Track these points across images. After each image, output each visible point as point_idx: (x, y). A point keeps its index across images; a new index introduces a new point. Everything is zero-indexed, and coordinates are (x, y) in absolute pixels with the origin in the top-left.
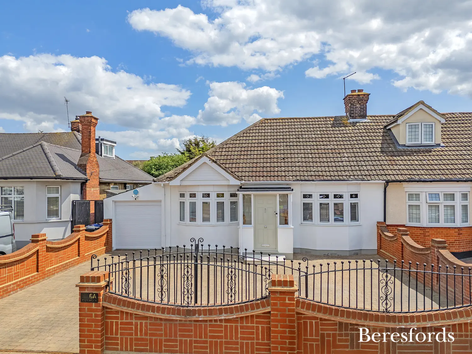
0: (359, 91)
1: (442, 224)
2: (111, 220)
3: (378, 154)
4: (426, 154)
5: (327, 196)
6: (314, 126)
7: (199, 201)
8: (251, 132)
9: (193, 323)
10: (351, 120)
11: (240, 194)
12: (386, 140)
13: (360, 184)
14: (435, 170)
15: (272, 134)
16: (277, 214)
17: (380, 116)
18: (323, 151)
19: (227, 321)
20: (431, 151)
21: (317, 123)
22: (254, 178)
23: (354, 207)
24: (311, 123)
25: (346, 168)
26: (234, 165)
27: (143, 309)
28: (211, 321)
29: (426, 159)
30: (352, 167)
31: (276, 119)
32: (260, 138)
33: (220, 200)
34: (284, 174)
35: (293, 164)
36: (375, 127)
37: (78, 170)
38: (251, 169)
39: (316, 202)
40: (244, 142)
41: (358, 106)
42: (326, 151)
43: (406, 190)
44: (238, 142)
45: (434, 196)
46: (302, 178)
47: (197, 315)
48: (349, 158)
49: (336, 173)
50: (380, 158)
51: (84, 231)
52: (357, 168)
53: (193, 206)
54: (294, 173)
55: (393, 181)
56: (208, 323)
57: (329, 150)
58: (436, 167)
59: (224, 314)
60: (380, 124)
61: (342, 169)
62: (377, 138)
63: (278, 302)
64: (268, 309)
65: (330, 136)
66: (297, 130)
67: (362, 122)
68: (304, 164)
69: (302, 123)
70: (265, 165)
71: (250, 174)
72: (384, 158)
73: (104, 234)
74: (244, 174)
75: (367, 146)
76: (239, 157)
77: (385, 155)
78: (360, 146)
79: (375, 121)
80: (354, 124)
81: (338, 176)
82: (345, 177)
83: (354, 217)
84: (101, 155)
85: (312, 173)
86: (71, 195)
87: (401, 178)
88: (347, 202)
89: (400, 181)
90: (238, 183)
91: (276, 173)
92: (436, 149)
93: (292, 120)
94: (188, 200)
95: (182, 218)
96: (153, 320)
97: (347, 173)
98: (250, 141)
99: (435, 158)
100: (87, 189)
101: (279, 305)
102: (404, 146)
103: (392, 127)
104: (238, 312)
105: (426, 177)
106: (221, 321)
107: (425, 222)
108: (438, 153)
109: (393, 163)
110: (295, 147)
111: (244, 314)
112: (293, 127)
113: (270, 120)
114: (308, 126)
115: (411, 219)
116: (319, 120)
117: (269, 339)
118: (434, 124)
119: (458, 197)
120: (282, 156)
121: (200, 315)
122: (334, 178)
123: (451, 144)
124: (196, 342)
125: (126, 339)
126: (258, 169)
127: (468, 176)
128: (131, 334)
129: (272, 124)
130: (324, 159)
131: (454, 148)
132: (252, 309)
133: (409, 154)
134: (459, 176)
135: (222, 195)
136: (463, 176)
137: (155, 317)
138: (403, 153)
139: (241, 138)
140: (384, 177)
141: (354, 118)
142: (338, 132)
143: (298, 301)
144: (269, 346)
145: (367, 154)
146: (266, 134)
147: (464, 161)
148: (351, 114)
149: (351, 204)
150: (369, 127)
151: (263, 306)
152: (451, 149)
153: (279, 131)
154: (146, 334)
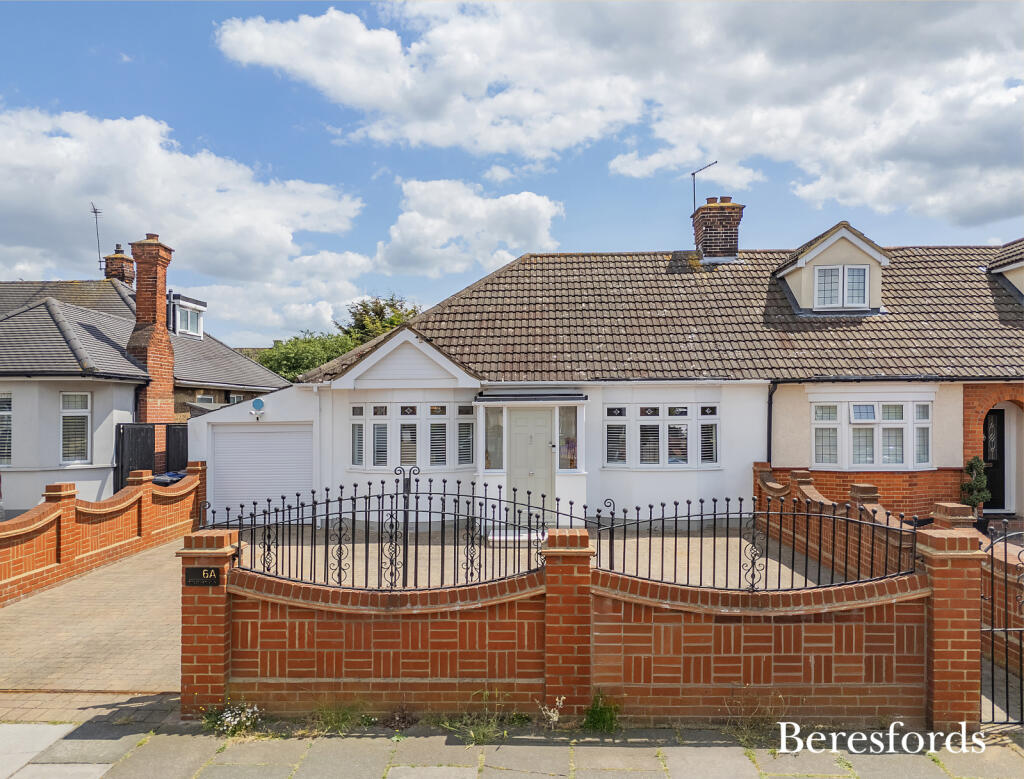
0: (724, 199)
1: (879, 465)
2: (204, 463)
3: (758, 327)
4: (852, 328)
5: (655, 412)
6: (632, 271)
7: (394, 421)
8: (502, 282)
9: (401, 621)
10: (707, 260)
11: (480, 407)
12: (775, 299)
13: (721, 386)
14: (868, 358)
15: (546, 286)
16: (554, 446)
17: (765, 253)
18: (649, 322)
19: (464, 614)
20: (860, 323)
21: (637, 265)
22: (508, 375)
23: (708, 431)
24: (625, 264)
25: (694, 356)
26: (467, 349)
27: (305, 598)
28: (434, 615)
29: (851, 337)
30: (706, 353)
31: (553, 256)
32: (520, 293)
33: (438, 419)
34: (569, 368)
35: (588, 348)
36: (754, 274)
37: (128, 359)
38: (501, 358)
39: (633, 423)
40: (487, 301)
41: (720, 230)
42: (655, 322)
43: (811, 398)
44: (474, 301)
45: (863, 409)
46: (606, 375)
47: (409, 606)
48: (701, 335)
49: (673, 366)
50: (761, 336)
51: (150, 484)
52: (716, 355)
53: (381, 432)
54: (590, 366)
55: (786, 381)
56: (430, 621)
57: (662, 320)
58: (869, 354)
59: (459, 602)
60: (764, 268)
61: (686, 356)
62: (758, 295)
63: (560, 576)
64: (541, 590)
65: (662, 291)
66: (596, 278)
67: (728, 264)
69: (606, 265)
70: (531, 348)
71: (501, 367)
72: (768, 336)
73: (190, 493)
74: (487, 367)
75: (737, 311)
76: (476, 332)
77: (772, 329)
78: (723, 312)
79: (754, 262)
80: (712, 268)
81: (678, 371)
82: (691, 374)
83: (709, 453)
84: (174, 331)
85: (626, 364)
86: (115, 412)
87: (801, 374)
88: (692, 426)
89: (800, 381)
90: (475, 384)
91: (553, 365)
92: (870, 319)
93: (587, 259)
94: (369, 421)
95: (357, 458)
96: (325, 617)
97: (695, 365)
98: (500, 301)
99: (868, 337)
100: (149, 400)
101: (560, 581)
102: (811, 311)
103: (788, 275)
104: (486, 597)
105: (850, 372)
106: (453, 614)
107: (846, 462)
108: (875, 327)
109: (787, 345)
110: (592, 314)
111: (495, 601)
112: (588, 271)
113: (541, 257)
114: (620, 271)
115: (819, 458)
116: (642, 258)
117: (542, 645)
118: (867, 267)
119: (910, 412)
120: (566, 331)
121: (414, 604)
122: (669, 375)
123: (900, 309)
124: (406, 655)
125: (273, 655)
126: (517, 357)
127: (929, 370)
128: (283, 645)
129: (546, 266)
130: (651, 337)
131: (906, 317)
132: (513, 590)
133: (819, 327)
134: (913, 371)
135: (442, 410)
136: (920, 370)
137: (328, 612)
138: (807, 325)
139: (482, 294)
140: (770, 374)
141: (711, 254)
142: (679, 283)
143: (595, 575)
144: (543, 658)
145: (736, 328)
146: (533, 287)
147: (923, 342)
148: (707, 247)
149: (703, 427)
150: (742, 274)
151: (533, 585)
152: (899, 318)
153: (559, 280)
154: (311, 644)
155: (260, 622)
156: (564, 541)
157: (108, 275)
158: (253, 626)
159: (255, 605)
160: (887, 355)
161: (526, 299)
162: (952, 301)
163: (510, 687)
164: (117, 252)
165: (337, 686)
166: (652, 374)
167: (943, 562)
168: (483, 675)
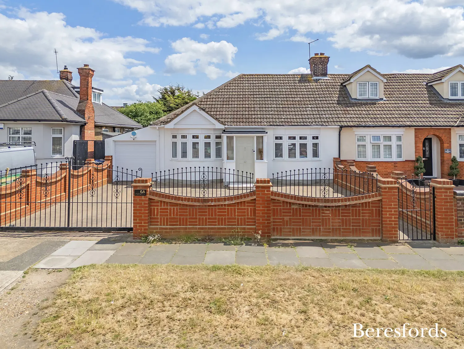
0: (321, 54)
1: (382, 159)
2: (112, 156)
3: (335, 105)
4: (372, 106)
5: (294, 138)
6: (285, 82)
7: (190, 141)
8: (231, 85)
9: (207, 207)
10: (315, 78)
11: (225, 136)
12: (342, 94)
13: (320, 128)
14: (378, 118)
15: (250, 88)
16: (254, 151)
17: (338, 75)
18: (291, 102)
19: (229, 205)
20: (375, 104)
21: (287, 79)
22: (235, 123)
23: (315, 145)
24: (282, 79)
25: (309, 116)
26: (218, 113)
27: (175, 200)
28: (219, 205)
29: (372, 109)
30: (314, 115)
31: (252, 75)
32: (239, 90)
33: (208, 140)
34: (260, 121)
35: (267, 113)
36: (334, 84)
37: (77, 114)
38: (232, 116)
39: (286, 144)
40: (226, 93)
41: (320, 66)
42: (294, 102)
43: (356, 133)
44: (220, 93)
45: (376, 137)
46: (275, 123)
47: (210, 202)
48: (312, 108)
49: (301, 120)
50: (336, 109)
51: (94, 164)
52: (318, 116)
53: (184, 145)
54: (268, 120)
55: (345, 126)
56: (217, 207)
57: (297, 102)
58: (378, 116)
59: (227, 201)
60: (338, 81)
61: (306, 116)
62: (335, 93)
64: (254, 197)
65: (297, 90)
66: (270, 85)
67: (324, 80)
68: (276, 113)
69: (274, 79)
70: (244, 113)
71: (232, 120)
72: (339, 109)
73: (107, 168)
74: (226, 120)
75: (327, 99)
76: (222, 106)
77: (340, 106)
78: (321, 99)
79: (334, 79)
80: (316, 81)
81: (303, 122)
82: (308, 123)
83: (316, 154)
85: (282, 119)
86: (73, 135)
87: (352, 124)
88: (309, 142)
89: (351, 127)
90: (223, 127)
91: (253, 119)
92: (379, 102)
93: (266, 76)
94: (179, 141)
95: (174, 155)
96: (182, 206)
97: (310, 120)
98: (231, 93)
99: (378, 109)
100: (86, 131)
101: (261, 194)
102: (356, 99)
103: (347, 84)
104: (236, 199)
105: (371, 123)
106: (225, 205)
107: (369, 158)
108: (381, 106)
109: (346, 112)
110: (269, 99)
111: (239, 201)
112: (267, 82)
113: (247, 75)
114: (280, 82)
115: (359, 156)
116: (289, 77)
117: (254, 215)
118: (378, 83)
119: (394, 139)
120: (258, 106)
121: (212, 202)
122: (299, 124)
123: (391, 99)
124: (209, 219)
125: (164, 218)
126: (238, 116)
127: (401, 123)
128: (167, 215)
129: (249, 79)
130: (292, 109)
131: (393, 102)
132: (245, 197)
133: (359, 106)
134: (395, 123)
135: (209, 137)
136: (398, 123)
137: (183, 204)
138: (354, 105)
139: (223, 90)
140: (339, 124)
141: (316, 76)
142: (304, 87)
143: (272, 192)
144: (255, 219)
145: (326, 106)
146: (244, 88)
147: (399, 112)
148: (315, 73)
149: (313, 144)
150: (329, 84)
151: (251, 196)
152: (390, 102)
153: (255, 85)
154: (177, 215)
155: (159, 208)
156: (262, 182)
157: (61, 78)
158: (157, 209)
159: (158, 202)
160: (385, 117)
161: (242, 93)
162: (412, 96)
163: (244, 228)
164: (65, 69)
165: (186, 228)
166: (293, 123)
167: (385, 188)
168: (235, 225)
